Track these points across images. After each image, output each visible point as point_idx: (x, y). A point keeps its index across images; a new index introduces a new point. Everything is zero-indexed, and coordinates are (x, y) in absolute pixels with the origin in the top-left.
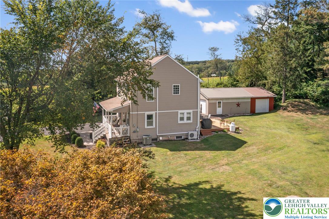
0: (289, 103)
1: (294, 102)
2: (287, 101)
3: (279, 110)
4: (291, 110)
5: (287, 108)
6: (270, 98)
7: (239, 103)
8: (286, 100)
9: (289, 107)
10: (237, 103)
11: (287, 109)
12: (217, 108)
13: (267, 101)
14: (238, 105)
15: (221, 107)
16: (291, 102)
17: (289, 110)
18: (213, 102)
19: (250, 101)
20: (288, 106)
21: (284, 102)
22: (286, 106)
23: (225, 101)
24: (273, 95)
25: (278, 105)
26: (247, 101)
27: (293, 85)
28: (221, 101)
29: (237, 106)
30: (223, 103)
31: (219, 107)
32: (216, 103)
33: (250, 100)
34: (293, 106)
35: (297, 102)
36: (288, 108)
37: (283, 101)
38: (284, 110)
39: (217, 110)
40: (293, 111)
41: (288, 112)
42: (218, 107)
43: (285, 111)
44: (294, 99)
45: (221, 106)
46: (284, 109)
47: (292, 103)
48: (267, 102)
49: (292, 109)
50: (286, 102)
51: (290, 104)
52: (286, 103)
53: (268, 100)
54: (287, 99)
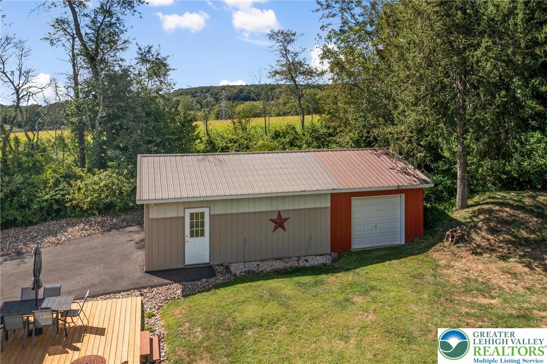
0: (481, 212)
1: (497, 208)
2: (476, 198)
3: (441, 240)
4: (484, 243)
5: (469, 234)
6: (409, 193)
7: (284, 216)
8: (472, 192)
9: (480, 229)
10: (275, 217)
11: (471, 241)
12: (187, 239)
13: (399, 202)
14: (279, 222)
15: (202, 235)
16: (486, 207)
17: (479, 246)
18: (171, 213)
19: (329, 205)
20: (475, 227)
21: (464, 206)
22: (466, 224)
23: (219, 210)
24: (419, 179)
25: (443, 215)
26: (313, 206)
27: (488, 144)
28: (206, 211)
29: (276, 229)
30: (210, 216)
31: (197, 232)
32: (183, 218)
33: (327, 204)
34: (492, 224)
35: (512, 206)
36: (474, 236)
37: (458, 200)
38: (457, 242)
39: (187, 245)
40: (492, 250)
41: (475, 253)
42: (192, 236)
43: (462, 250)
44: (500, 190)
45: (203, 231)
46: (460, 240)
47: (490, 211)
48: (397, 208)
49: (490, 237)
50: (470, 202)
51: (482, 217)
52: (471, 210)
53: (400, 200)
54: (477, 192)
